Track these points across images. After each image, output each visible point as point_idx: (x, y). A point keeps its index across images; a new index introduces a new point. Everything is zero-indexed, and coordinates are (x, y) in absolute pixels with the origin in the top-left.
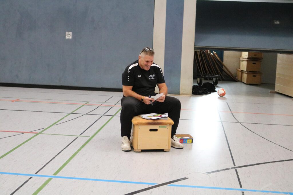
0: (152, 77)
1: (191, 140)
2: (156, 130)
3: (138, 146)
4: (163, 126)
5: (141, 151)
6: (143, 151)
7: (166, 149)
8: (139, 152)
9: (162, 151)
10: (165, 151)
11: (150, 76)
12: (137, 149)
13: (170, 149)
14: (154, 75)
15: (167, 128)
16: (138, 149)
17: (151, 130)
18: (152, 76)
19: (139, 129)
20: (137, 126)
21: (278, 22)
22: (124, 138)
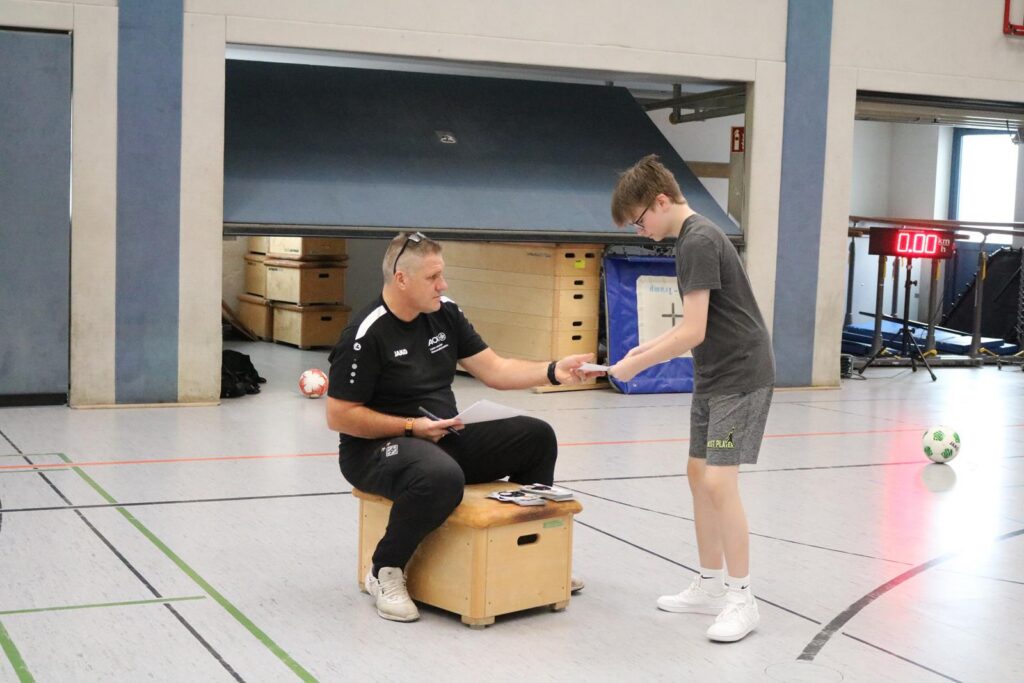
0: (437, 344)
2: (532, 539)
3: (487, 603)
4: (554, 522)
5: (492, 621)
6: (501, 619)
7: (559, 601)
8: (487, 626)
9: (551, 609)
10: (557, 608)
11: (431, 342)
12: (481, 616)
13: (567, 601)
14: (442, 336)
16: (487, 615)
17: (523, 541)
18: (437, 339)
19: (489, 540)
20: (485, 533)
21: (451, 138)
22: (390, 573)
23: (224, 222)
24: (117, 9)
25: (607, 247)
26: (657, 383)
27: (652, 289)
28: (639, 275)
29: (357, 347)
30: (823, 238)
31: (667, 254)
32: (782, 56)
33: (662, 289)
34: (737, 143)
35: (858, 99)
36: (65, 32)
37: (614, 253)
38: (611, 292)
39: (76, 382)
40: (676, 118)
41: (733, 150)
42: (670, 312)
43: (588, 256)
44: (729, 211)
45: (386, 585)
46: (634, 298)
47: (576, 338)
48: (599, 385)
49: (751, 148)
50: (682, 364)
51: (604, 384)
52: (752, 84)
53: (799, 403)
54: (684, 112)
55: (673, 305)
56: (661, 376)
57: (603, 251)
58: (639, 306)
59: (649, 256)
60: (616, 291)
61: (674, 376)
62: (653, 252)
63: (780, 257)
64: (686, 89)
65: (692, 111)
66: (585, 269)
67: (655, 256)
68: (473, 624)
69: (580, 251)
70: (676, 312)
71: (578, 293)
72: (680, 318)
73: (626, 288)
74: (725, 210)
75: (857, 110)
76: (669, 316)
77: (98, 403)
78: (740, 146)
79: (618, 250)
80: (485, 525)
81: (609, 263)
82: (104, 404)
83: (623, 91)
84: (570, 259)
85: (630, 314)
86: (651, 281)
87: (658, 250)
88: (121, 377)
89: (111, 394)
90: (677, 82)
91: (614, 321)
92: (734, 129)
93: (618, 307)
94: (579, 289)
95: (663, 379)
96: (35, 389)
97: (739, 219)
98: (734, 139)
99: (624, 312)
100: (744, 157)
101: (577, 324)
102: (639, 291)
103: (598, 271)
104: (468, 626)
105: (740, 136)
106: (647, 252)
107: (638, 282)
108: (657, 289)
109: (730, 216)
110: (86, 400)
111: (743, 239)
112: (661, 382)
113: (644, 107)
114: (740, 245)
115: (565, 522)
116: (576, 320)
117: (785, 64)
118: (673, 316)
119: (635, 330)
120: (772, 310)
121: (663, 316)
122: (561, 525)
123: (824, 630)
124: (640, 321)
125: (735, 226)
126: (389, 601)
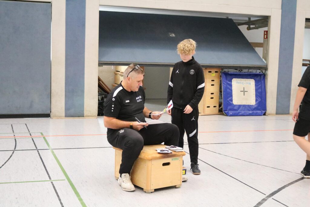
0: (139, 99)
1: (184, 171)
2: (168, 164)
3: (152, 184)
4: (175, 158)
5: (154, 191)
6: (156, 190)
7: (178, 184)
8: (152, 192)
9: (174, 187)
10: (177, 187)
11: (137, 98)
13: (181, 184)
14: (140, 97)
16: (151, 189)
17: (164, 164)
20: (150, 162)
21: (173, 35)
22: (125, 175)
23: (99, 61)
25: (222, 69)
27: (237, 83)
28: (233, 78)
29: (114, 99)
30: (294, 66)
31: (242, 72)
32: (280, 8)
34: (265, 36)
35: (306, 21)
36: (50, 2)
37: (225, 72)
38: (224, 84)
39: (53, 110)
40: (249, 29)
41: (264, 38)
43: (216, 72)
44: (263, 57)
45: (124, 179)
46: (231, 85)
47: (212, 98)
48: (219, 113)
49: (269, 37)
50: (247, 107)
51: (221, 113)
52: (270, 16)
53: (284, 120)
54: (252, 26)
55: (244, 88)
56: (240, 110)
57: (221, 71)
58: (233, 88)
59: (236, 72)
61: (244, 111)
62: (237, 71)
64: (252, 19)
65: (254, 26)
66: (215, 76)
67: (238, 72)
68: (147, 191)
69: (213, 71)
70: (245, 90)
71: (213, 84)
73: (229, 82)
74: (262, 57)
75: (305, 25)
76: (243, 91)
77: (60, 117)
78: (267, 37)
79: (226, 70)
80: (150, 159)
81: (223, 74)
82: (62, 117)
83: (231, 20)
84: (210, 73)
85: (229, 91)
86: (237, 80)
87: (239, 70)
89: (64, 115)
90: (249, 16)
91: (224, 93)
92: (265, 31)
93: (226, 88)
94: (213, 82)
95: (241, 111)
96: (40, 113)
97: (266, 60)
98: (264, 34)
99: (228, 90)
100: (268, 40)
101: (212, 94)
102: (233, 83)
103: (219, 77)
104: (145, 192)
105: (267, 34)
106: (236, 71)
107: (232, 80)
108: (239, 83)
109: (263, 60)
110: (56, 116)
111: (267, 67)
112: (240, 112)
113: (237, 25)
114: (266, 69)
115: (179, 158)
116: (212, 93)
117: (281, 10)
118: (244, 91)
119: (232, 96)
120: (276, 90)
121: (241, 91)
122: (178, 159)
123: (266, 197)
124: (233, 93)
125: (264, 62)
126: (125, 184)
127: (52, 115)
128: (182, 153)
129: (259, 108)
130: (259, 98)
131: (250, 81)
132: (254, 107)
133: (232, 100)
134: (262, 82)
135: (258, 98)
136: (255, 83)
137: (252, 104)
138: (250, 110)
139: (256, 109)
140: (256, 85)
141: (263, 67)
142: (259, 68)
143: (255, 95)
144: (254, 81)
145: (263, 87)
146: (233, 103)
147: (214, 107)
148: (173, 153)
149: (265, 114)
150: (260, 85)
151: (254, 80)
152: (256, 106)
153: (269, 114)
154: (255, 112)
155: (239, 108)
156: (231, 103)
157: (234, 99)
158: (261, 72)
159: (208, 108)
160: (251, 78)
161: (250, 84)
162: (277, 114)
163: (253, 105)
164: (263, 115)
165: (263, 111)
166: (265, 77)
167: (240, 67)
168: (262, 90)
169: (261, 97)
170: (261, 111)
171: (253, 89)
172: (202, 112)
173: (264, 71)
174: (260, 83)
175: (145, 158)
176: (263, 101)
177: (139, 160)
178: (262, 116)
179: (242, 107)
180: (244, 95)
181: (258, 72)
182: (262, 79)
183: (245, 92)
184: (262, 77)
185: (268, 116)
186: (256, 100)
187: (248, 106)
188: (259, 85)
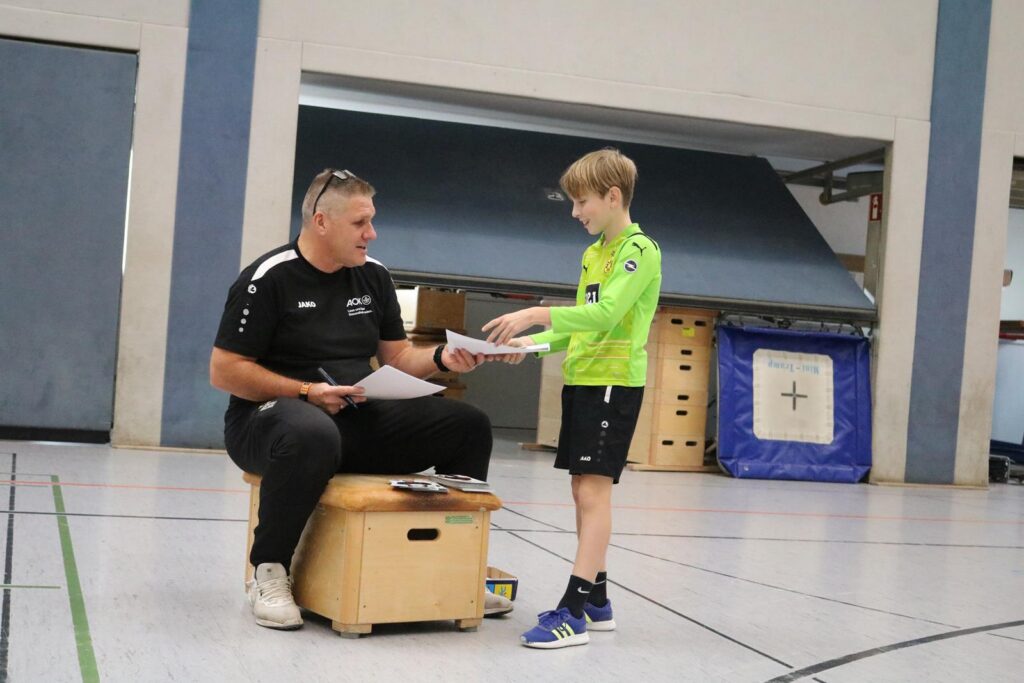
0: (359, 306)
1: (510, 586)
2: (430, 534)
3: (361, 607)
4: (461, 517)
5: (369, 630)
7: (469, 617)
8: (362, 636)
10: (463, 626)
11: (350, 303)
12: (353, 622)
13: (478, 619)
14: (367, 300)
15: (473, 525)
16: (360, 621)
17: (415, 535)
18: (359, 301)
19: (366, 528)
21: (559, 195)
22: (269, 570)
24: (187, 30)
26: (773, 468)
27: (770, 364)
28: (756, 348)
29: (252, 289)
30: (970, 319)
31: (790, 327)
32: (927, 116)
33: (782, 365)
34: (875, 211)
35: (1015, 168)
36: (134, 52)
37: (730, 323)
38: (722, 364)
39: (119, 420)
40: (827, 199)
41: (871, 219)
42: (790, 391)
43: (698, 323)
44: (865, 285)
45: (266, 585)
46: (749, 372)
47: (681, 413)
48: (706, 468)
49: (887, 213)
50: (802, 449)
51: (713, 467)
52: (890, 144)
54: (835, 192)
55: (794, 384)
56: (778, 461)
57: (715, 320)
58: (755, 382)
59: (769, 327)
60: (730, 364)
61: (792, 462)
62: (773, 325)
63: (919, 338)
65: (844, 191)
66: (692, 338)
67: (776, 328)
68: (342, 630)
69: (689, 319)
70: (798, 392)
71: (685, 363)
72: (802, 399)
73: (741, 361)
74: (861, 285)
75: (1013, 180)
76: (790, 395)
77: (142, 445)
78: (879, 211)
79: (733, 318)
81: (722, 333)
82: (149, 445)
84: (677, 326)
85: (743, 389)
86: (770, 356)
87: (779, 323)
88: (169, 418)
89: (157, 437)
91: (725, 397)
92: (873, 196)
93: (732, 380)
94: (686, 360)
95: (780, 464)
96: (74, 424)
97: (873, 293)
98: (872, 206)
99: (737, 387)
100: (881, 227)
101: (682, 398)
102: (755, 365)
103: (710, 342)
104: (339, 634)
105: (879, 203)
106: (767, 323)
107: (755, 355)
108: (777, 365)
109: (866, 292)
110: (129, 440)
111: (877, 314)
112: (777, 467)
113: (784, 180)
114: (873, 321)
115: (476, 519)
116: (682, 394)
117: (929, 124)
118: (794, 396)
119: (750, 408)
120: (908, 396)
121: (783, 395)
122: (471, 522)
123: (791, 674)
124: (756, 399)
125: (868, 299)
126: (267, 604)
127: (114, 437)
128: (486, 500)
129: (847, 455)
130: (847, 421)
131: (816, 360)
132: (826, 453)
133: (750, 424)
134: (860, 365)
135: (844, 422)
136: (834, 367)
137: (821, 441)
138: (813, 460)
139: (835, 456)
140: (837, 378)
141: (864, 315)
142: (850, 317)
143: (832, 412)
144: (831, 362)
145: (861, 384)
146: (753, 434)
147: (689, 444)
148: (454, 495)
149: (865, 479)
150: (851, 379)
151: (832, 357)
152: (834, 448)
153: (882, 480)
154: (831, 468)
155: (774, 452)
156: (749, 432)
157: (758, 420)
158: (857, 334)
159: (667, 447)
160: (821, 352)
161: (818, 373)
162: (909, 479)
163: (823, 445)
164: (857, 480)
165: (859, 468)
166: (870, 352)
167: (782, 310)
168: (856, 396)
169: (853, 420)
170: (851, 465)
171: (828, 390)
172: (646, 460)
173: (866, 331)
174: (852, 369)
175: (343, 505)
176: (860, 431)
177: (324, 514)
178: (853, 483)
179: (785, 448)
180: (794, 408)
181: (847, 329)
182: (858, 357)
183: (798, 399)
184: (860, 348)
185: (877, 485)
186: (837, 429)
187: (809, 446)
188: (850, 375)
